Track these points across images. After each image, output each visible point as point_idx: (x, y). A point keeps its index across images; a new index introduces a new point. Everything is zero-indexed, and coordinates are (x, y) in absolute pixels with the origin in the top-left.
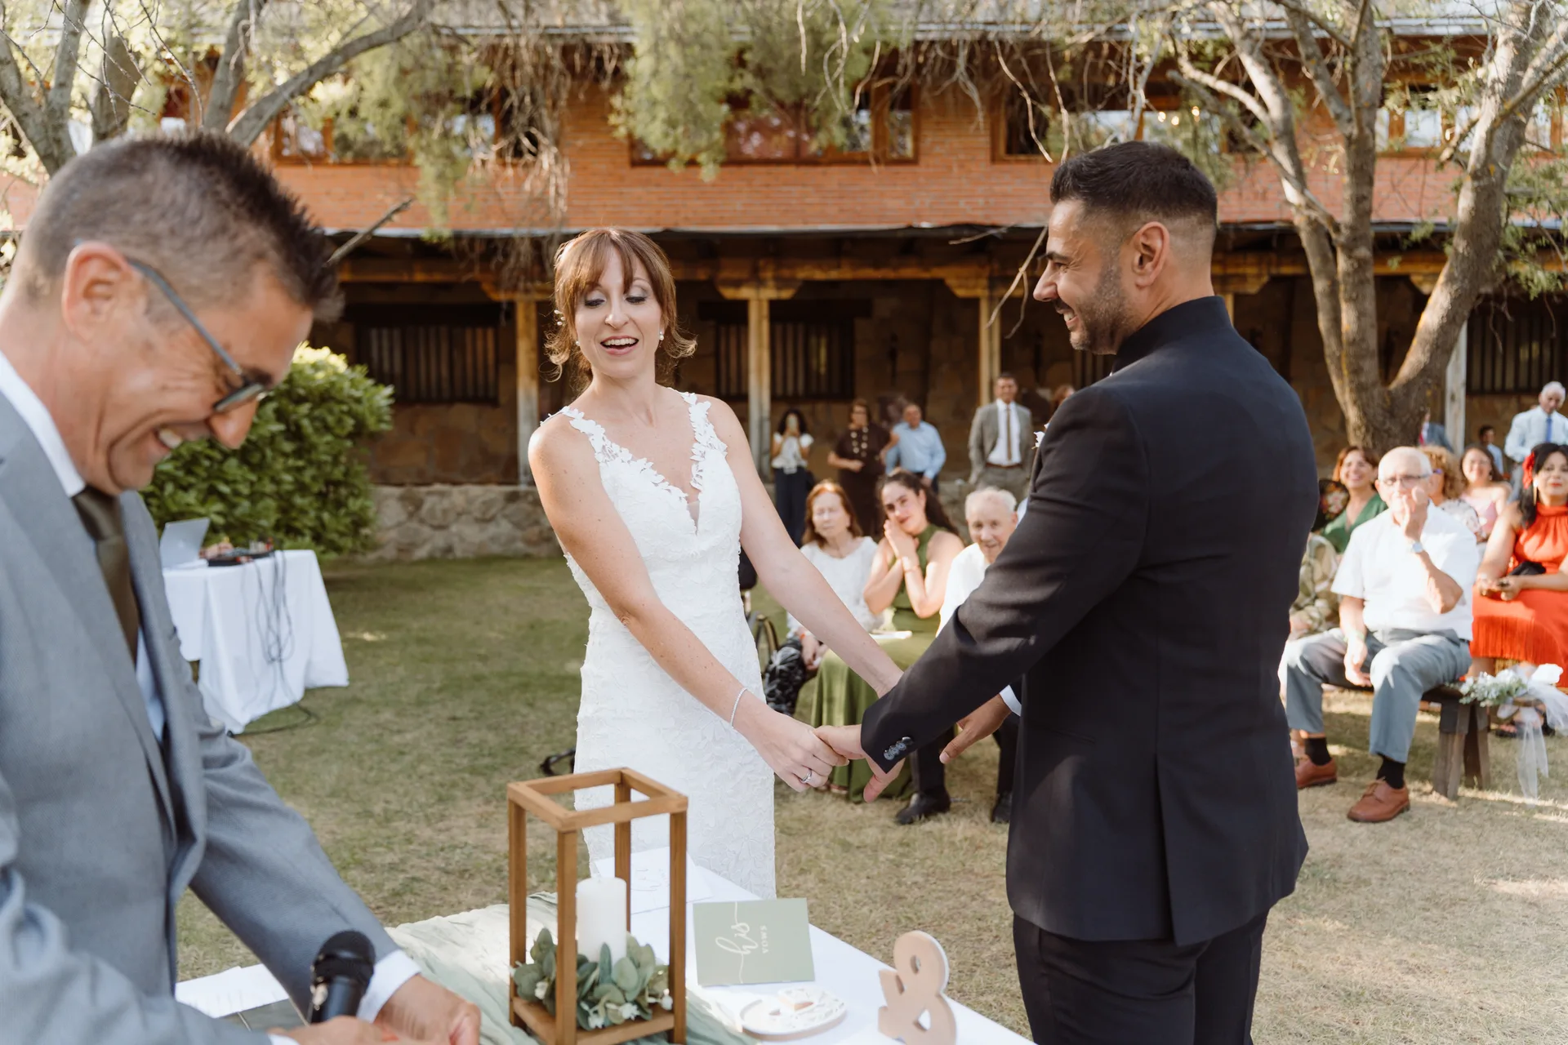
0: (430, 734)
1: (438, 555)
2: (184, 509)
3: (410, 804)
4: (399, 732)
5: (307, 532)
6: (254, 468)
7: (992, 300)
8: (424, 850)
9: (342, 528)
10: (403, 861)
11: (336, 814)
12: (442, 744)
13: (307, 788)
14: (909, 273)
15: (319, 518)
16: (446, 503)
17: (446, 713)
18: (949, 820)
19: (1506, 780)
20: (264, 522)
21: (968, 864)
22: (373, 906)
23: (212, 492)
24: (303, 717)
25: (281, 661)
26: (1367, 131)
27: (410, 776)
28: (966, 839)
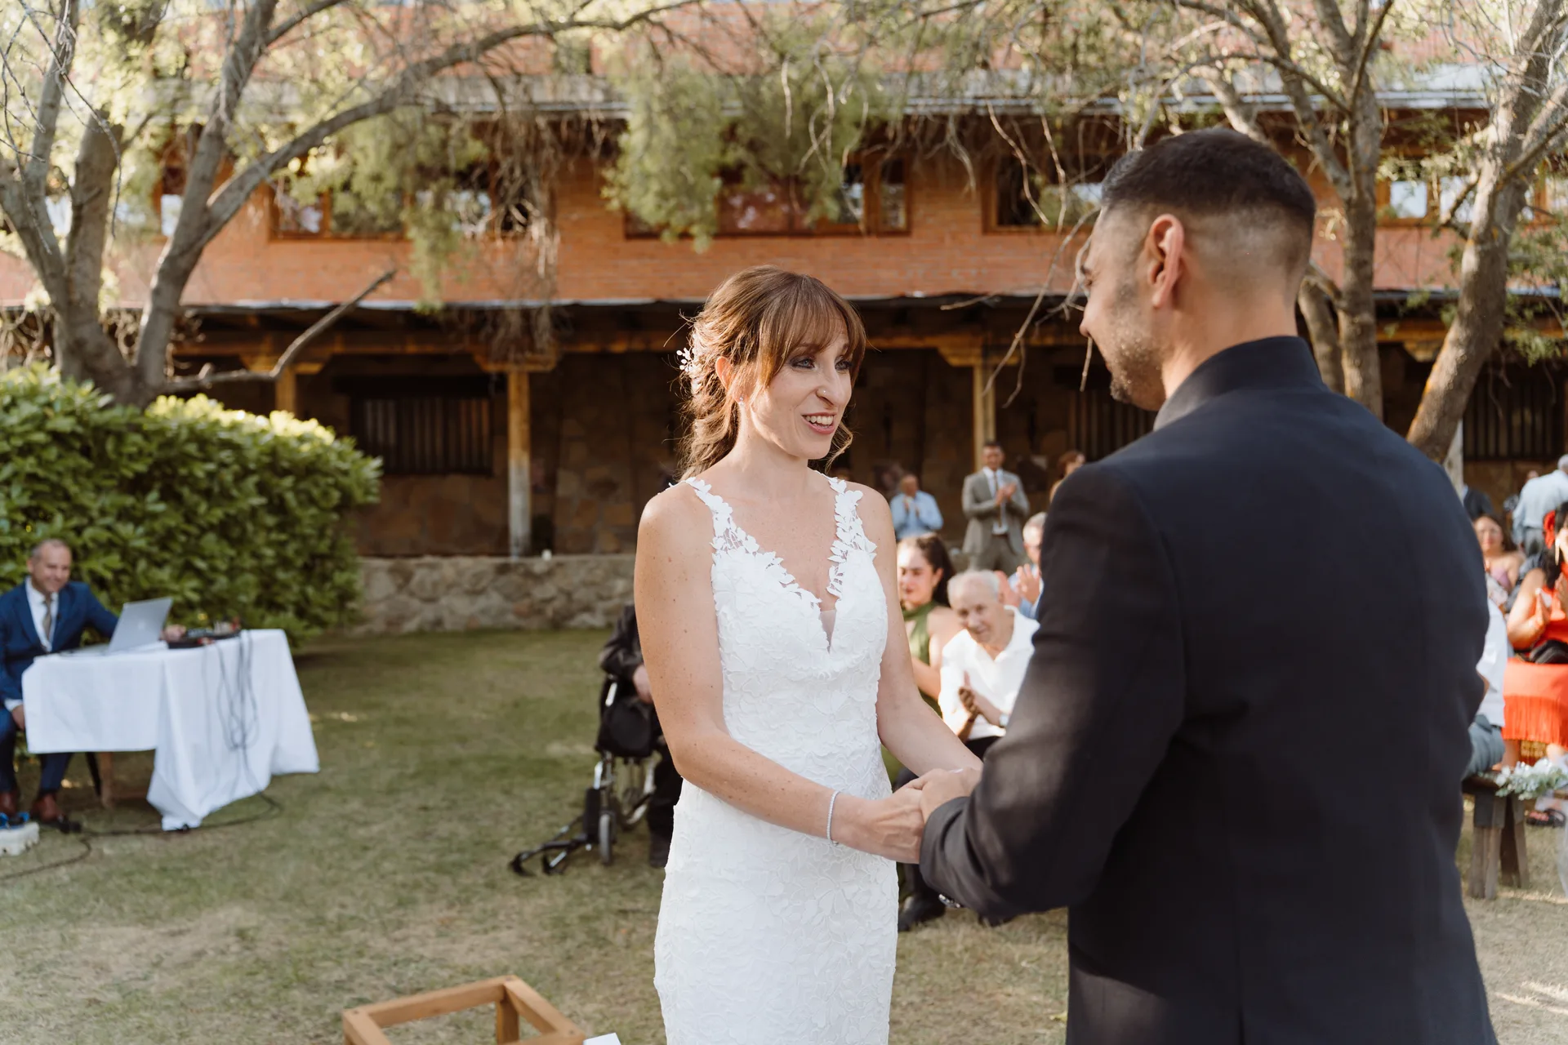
0: (398, 826)
1: (427, 628)
2: (157, 586)
3: (367, 909)
4: (366, 824)
5: (291, 608)
6: (236, 543)
7: (985, 368)
8: (375, 964)
9: (326, 602)
10: (351, 978)
11: (286, 921)
12: (409, 838)
13: (259, 891)
14: (903, 342)
15: (303, 593)
16: (436, 576)
17: (416, 803)
18: (947, 925)
19: (1545, 877)
20: (243, 598)
21: (969, 980)
22: (311, 1034)
23: (188, 567)
24: (266, 807)
25: (244, 747)
26: (1367, 196)
27: (370, 876)
28: (966, 950)
